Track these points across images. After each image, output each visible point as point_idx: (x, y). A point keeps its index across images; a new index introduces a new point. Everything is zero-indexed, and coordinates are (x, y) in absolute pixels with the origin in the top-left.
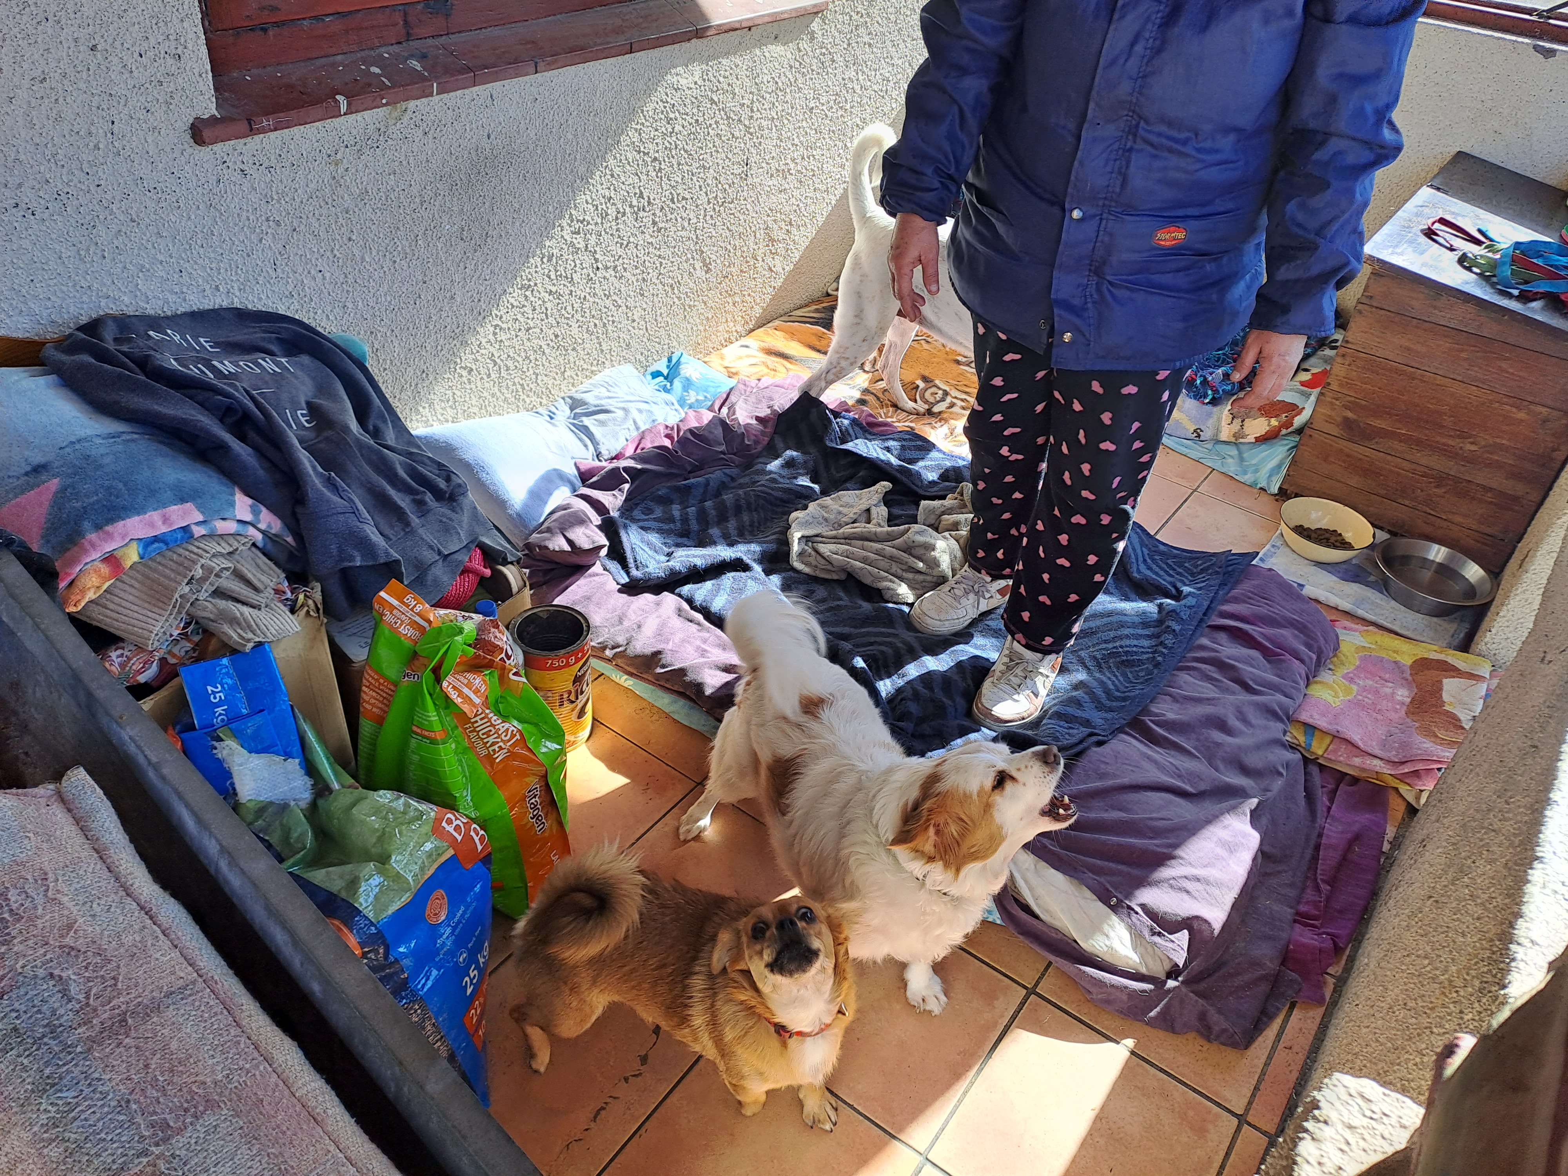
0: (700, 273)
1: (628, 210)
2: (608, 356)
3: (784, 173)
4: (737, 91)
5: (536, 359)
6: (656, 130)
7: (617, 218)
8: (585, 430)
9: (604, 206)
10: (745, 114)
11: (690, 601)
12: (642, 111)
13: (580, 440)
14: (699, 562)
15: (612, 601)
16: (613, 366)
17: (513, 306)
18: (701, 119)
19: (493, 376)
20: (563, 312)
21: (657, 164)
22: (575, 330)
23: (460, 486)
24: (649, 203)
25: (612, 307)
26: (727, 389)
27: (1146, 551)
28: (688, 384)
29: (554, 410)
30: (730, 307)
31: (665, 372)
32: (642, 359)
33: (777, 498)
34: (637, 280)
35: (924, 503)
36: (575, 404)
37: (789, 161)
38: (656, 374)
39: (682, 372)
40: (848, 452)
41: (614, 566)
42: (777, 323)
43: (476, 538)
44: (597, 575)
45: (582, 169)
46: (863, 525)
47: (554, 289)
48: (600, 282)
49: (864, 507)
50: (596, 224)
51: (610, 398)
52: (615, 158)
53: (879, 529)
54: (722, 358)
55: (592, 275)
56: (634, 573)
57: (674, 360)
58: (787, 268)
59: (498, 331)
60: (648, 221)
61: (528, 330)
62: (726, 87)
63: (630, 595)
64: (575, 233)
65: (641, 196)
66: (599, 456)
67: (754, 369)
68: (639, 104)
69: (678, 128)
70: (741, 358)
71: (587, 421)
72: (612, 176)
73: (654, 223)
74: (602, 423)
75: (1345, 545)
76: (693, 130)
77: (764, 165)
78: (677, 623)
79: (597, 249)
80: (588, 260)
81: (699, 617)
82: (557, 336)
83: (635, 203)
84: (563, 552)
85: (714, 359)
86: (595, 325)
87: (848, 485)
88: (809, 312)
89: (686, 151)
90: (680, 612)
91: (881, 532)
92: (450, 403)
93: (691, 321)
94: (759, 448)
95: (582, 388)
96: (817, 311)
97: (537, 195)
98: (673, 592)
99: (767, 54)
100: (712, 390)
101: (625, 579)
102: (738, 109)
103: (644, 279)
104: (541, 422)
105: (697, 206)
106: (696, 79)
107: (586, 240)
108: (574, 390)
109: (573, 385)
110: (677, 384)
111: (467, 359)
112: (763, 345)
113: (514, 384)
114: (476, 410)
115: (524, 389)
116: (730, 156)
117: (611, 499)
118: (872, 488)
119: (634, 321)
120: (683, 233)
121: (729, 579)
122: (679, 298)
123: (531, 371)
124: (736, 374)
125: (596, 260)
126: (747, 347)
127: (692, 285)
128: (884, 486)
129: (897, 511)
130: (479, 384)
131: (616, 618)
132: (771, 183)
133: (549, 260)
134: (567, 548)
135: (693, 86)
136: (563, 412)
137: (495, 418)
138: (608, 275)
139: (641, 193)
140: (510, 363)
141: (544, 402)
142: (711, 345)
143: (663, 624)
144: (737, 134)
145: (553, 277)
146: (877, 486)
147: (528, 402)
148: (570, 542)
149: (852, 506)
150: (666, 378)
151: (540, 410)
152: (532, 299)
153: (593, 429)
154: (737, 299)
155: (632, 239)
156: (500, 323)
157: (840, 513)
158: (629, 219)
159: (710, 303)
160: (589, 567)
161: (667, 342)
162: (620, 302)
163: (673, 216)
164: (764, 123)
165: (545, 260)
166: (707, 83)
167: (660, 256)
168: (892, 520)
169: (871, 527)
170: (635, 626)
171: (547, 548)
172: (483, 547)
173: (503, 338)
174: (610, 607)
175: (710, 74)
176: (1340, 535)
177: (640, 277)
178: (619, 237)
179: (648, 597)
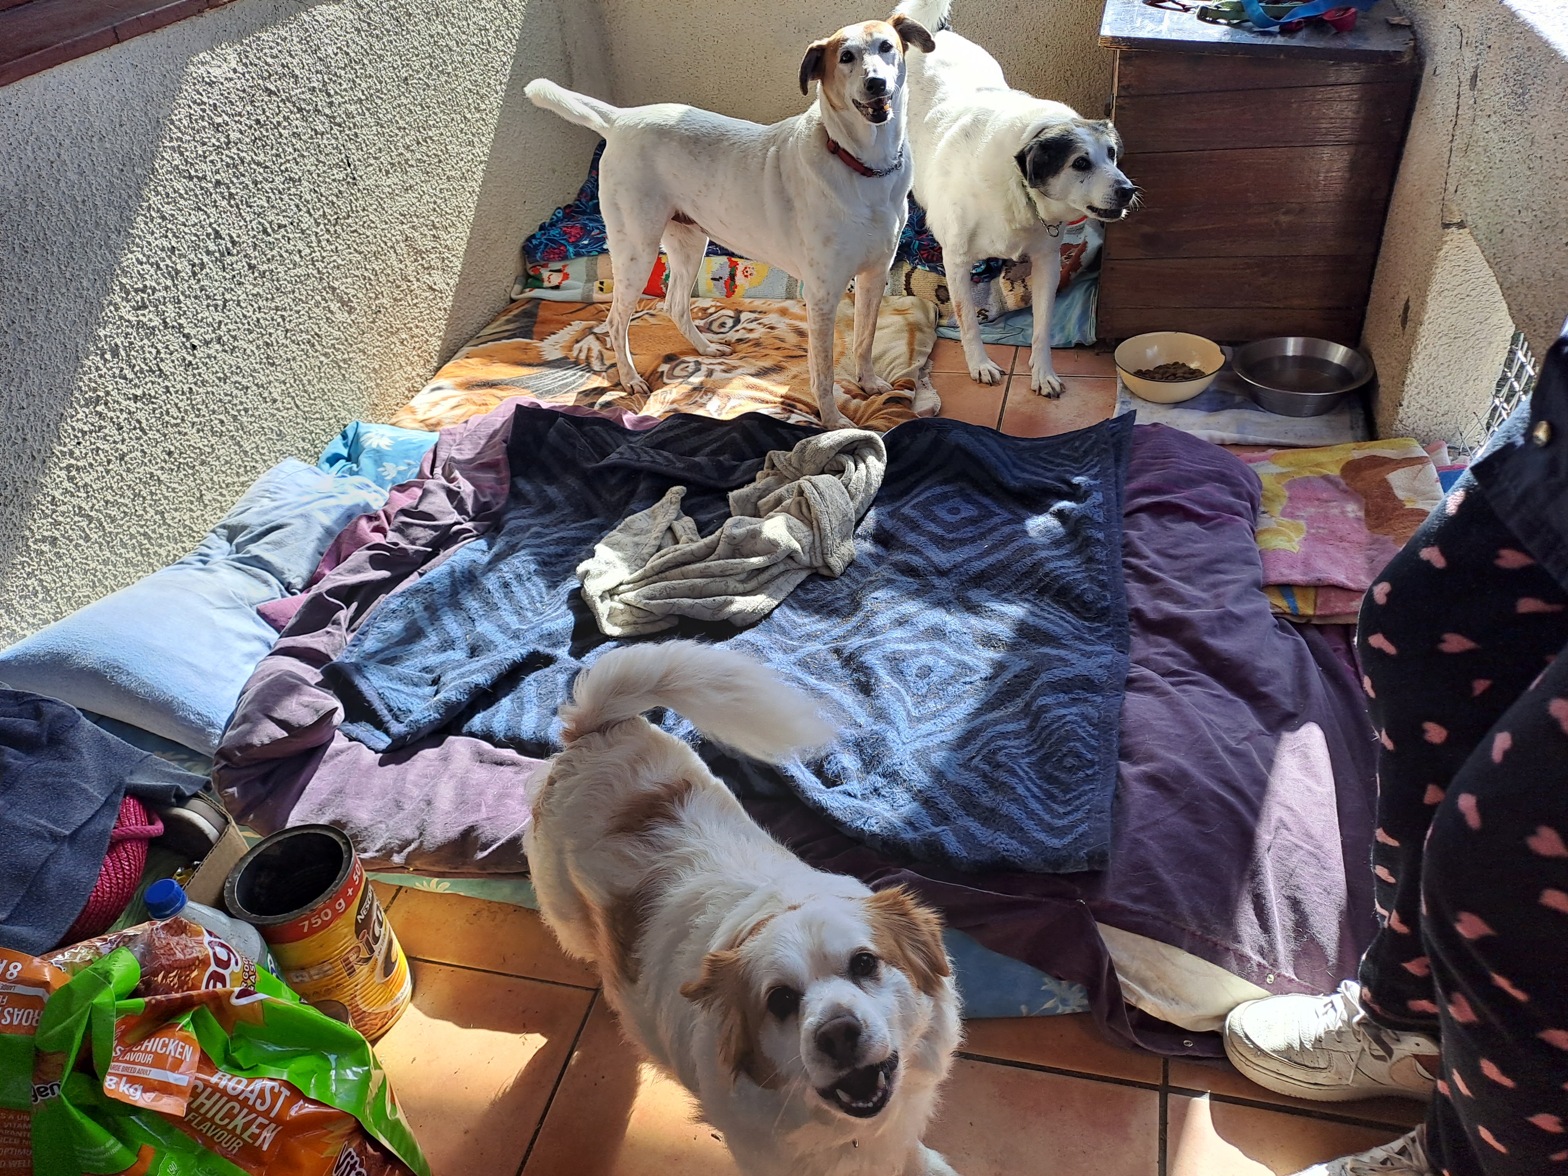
0: (341, 316)
1: (206, 259)
2: (258, 457)
3: (403, 166)
4: (297, 72)
5: (152, 493)
6: (204, 144)
7: (194, 274)
8: (258, 562)
9: (168, 262)
10: (321, 101)
11: (488, 736)
12: (172, 122)
13: (255, 576)
14: (481, 679)
15: (377, 781)
16: (269, 467)
17: (84, 433)
18: (262, 118)
19: (94, 536)
20: (167, 418)
21: (223, 189)
22: (195, 438)
23: (61, 716)
24: (234, 243)
25: (235, 392)
26: (432, 446)
27: (1011, 453)
28: (379, 456)
29: (206, 550)
30: (398, 349)
31: (345, 452)
32: (307, 446)
33: (549, 556)
34: (258, 347)
35: (731, 494)
36: (232, 532)
37: (402, 150)
38: (333, 460)
39: (366, 445)
40: (613, 468)
41: (362, 729)
42: (466, 350)
43: (120, 784)
44: (342, 752)
45: (113, 219)
46: (673, 548)
47: (139, 392)
48: (205, 364)
49: (664, 526)
50: (166, 288)
51: (277, 508)
52: (158, 193)
53: (694, 546)
54: (413, 412)
55: (190, 358)
56: (397, 728)
57: (351, 435)
58: (452, 282)
59: (74, 473)
60: (241, 266)
61: (122, 458)
62: (280, 70)
63: (398, 762)
64: (139, 308)
65: (218, 235)
66: (288, 588)
67: (459, 412)
68: (162, 113)
69: (234, 135)
70: (436, 404)
71: (255, 549)
72: (163, 218)
73: (251, 267)
74: (278, 544)
75: (1195, 374)
76: (257, 134)
77: (372, 161)
78: (481, 774)
79: (182, 321)
80: (175, 341)
81: (510, 753)
82: (170, 453)
83: (212, 247)
84: (276, 742)
85: (403, 416)
86: (222, 422)
87: (632, 506)
88: (500, 326)
89: (259, 164)
90: (481, 758)
91: (699, 548)
92: (40, 596)
93: (353, 378)
94: (502, 502)
95: (235, 509)
96: (508, 322)
97: (55, 269)
98: (459, 733)
99: (320, 18)
100: (413, 453)
101: (383, 742)
102: (308, 96)
103: (267, 344)
104: (192, 574)
105: (303, 232)
106: (233, 65)
107: (161, 314)
108: (225, 515)
109: (222, 510)
110: (365, 460)
111: (41, 527)
112: (459, 380)
113: (132, 537)
114: (87, 591)
115: (149, 538)
116: (322, 158)
117: (325, 639)
118: (664, 500)
119: (275, 401)
120: (298, 271)
121: (530, 685)
122: (326, 355)
123: (152, 512)
124: (438, 424)
125: (187, 337)
126: (439, 388)
127: (337, 334)
128: (676, 492)
129: (704, 517)
130: (75, 554)
131: (391, 804)
132: (389, 181)
133: (115, 353)
134: (281, 734)
135: (231, 75)
136: (220, 548)
137: (121, 592)
138: (212, 352)
139: (217, 232)
140: (113, 511)
141: (188, 545)
142: (393, 402)
143: (463, 785)
144: (320, 128)
145: (130, 376)
146: (669, 495)
147: (162, 551)
148: (282, 724)
149: (649, 531)
150: (349, 459)
151: (186, 557)
152: (112, 414)
153: (267, 556)
154: (404, 336)
155: (228, 296)
156: (73, 461)
157: (637, 544)
158: (213, 269)
159: (371, 351)
160: (325, 746)
161: (331, 414)
162: (244, 382)
163: (275, 252)
164: (352, 108)
165: (108, 356)
166: (252, 69)
167: (277, 309)
168: (703, 529)
169: (684, 547)
170: (423, 805)
171: (251, 746)
172: (135, 793)
173: (88, 480)
174: (376, 790)
175: (251, 56)
176: (1184, 365)
177: (260, 342)
178: (208, 297)
179: (429, 753)
